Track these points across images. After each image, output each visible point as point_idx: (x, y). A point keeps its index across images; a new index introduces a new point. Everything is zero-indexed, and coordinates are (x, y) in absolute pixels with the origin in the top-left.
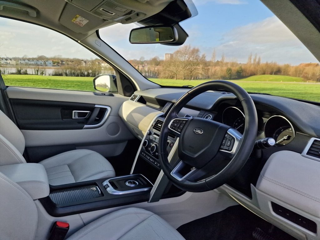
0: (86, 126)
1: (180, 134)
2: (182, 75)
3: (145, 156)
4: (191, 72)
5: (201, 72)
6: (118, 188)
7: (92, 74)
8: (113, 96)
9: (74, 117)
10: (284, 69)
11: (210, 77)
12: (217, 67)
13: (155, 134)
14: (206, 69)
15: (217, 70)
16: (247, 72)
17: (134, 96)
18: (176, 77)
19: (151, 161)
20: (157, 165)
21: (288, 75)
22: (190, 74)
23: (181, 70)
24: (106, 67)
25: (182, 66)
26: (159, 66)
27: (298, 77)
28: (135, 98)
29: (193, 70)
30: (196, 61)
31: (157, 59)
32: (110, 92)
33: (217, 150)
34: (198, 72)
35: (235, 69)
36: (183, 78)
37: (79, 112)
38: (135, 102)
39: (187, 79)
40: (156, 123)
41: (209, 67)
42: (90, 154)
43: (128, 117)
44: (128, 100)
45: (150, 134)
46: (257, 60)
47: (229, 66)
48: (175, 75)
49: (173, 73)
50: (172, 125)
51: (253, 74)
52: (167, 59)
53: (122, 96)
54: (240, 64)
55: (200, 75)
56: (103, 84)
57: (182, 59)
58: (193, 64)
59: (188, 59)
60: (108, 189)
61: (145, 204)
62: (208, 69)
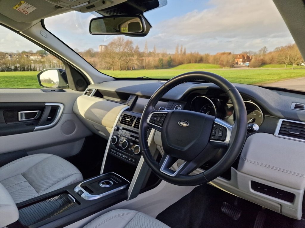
0: (37, 128)
1: (161, 127)
2: (119, 66)
3: (116, 153)
4: (127, 63)
5: (136, 62)
6: (93, 192)
7: (21, 68)
8: (64, 91)
9: (21, 118)
10: (205, 58)
11: (145, 68)
12: (150, 58)
13: (124, 129)
14: (140, 60)
15: (150, 61)
16: (176, 61)
17: (88, 90)
18: (112, 68)
19: (124, 157)
20: (131, 161)
21: (208, 63)
22: (126, 64)
23: (117, 62)
24: (36, 60)
25: (118, 57)
26: (94, 58)
27: (216, 64)
28: (90, 93)
29: (128, 61)
30: (130, 52)
31: (92, 51)
32: (59, 87)
33: (208, 141)
34: (134, 62)
35: (166, 59)
36: (120, 69)
37: (26, 113)
38: (91, 96)
39: (124, 70)
40: (123, 117)
41: (144, 58)
42: (47, 158)
43: (86, 113)
44: (82, 95)
45: (118, 129)
46: (183, 51)
47: (161, 57)
48: (112, 67)
49: (109, 65)
50: (151, 119)
51: (181, 63)
52: (102, 50)
53: (75, 92)
54: (169, 54)
55: (135, 66)
56: (47, 79)
57: (117, 50)
58: (128, 55)
59: (123, 50)
60: (83, 196)
61: (124, 203)
62: (143, 60)
